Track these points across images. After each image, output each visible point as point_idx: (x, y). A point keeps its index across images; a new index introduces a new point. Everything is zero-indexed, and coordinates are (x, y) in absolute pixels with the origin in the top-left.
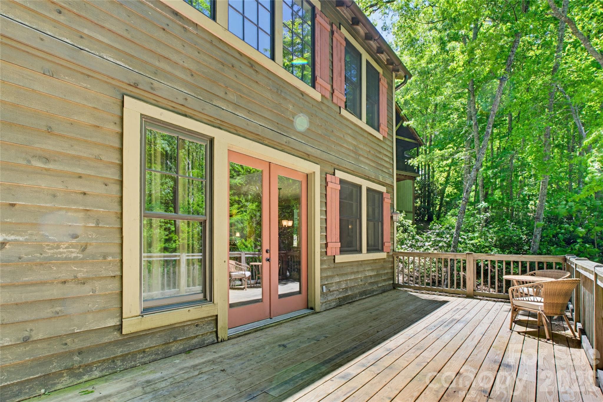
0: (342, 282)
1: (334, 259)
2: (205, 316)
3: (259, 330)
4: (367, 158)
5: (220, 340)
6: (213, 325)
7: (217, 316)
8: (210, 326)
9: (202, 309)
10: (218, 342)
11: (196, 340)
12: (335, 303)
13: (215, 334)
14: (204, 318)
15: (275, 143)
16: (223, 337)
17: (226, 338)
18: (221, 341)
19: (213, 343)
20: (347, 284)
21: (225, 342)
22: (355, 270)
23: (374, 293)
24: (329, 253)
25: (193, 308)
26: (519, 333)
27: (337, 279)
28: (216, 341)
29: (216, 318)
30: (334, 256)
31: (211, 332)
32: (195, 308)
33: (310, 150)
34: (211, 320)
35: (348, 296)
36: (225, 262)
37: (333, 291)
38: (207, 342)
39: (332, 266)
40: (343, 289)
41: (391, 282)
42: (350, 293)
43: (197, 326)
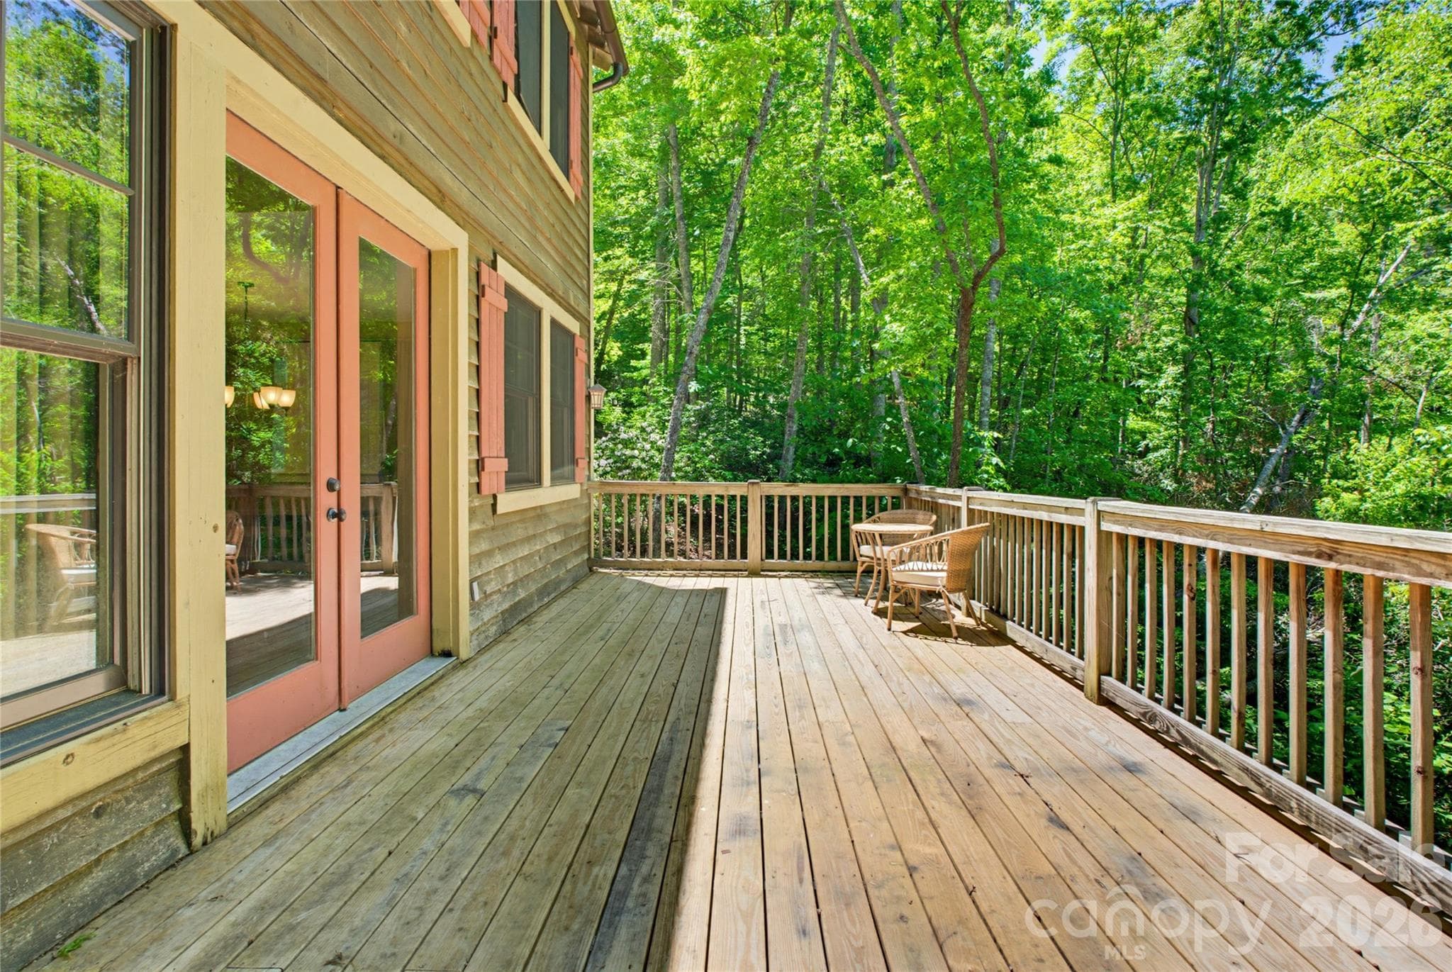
0: (507, 568)
1: (494, 506)
2: (139, 760)
3: (325, 760)
4: (549, 240)
5: (197, 841)
6: (168, 788)
7: (185, 749)
8: (155, 799)
9: (129, 734)
10: (192, 851)
11: (99, 875)
12: (495, 628)
13: (173, 827)
14: (135, 770)
15: (366, 128)
16: (211, 824)
17: (223, 824)
18: (205, 843)
19: (171, 865)
20: (515, 570)
21: (220, 844)
22: (531, 532)
23: (563, 588)
24: (486, 490)
25: (89, 743)
26: (905, 633)
27: (499, 560)
28: (183, 850)
29: (182, 759)
30: (495, 497)
31: (159, 824)
32: (98, 740)
33: (449, 182)
34: (159, 772)
35: (519, 602)
36: (215, 528)
37: (491, 595)
38: (147, 865)
39: (491, 523)
40: (508, 586)
41: (586, 556)
42: (522, 594)
43: (98, 814)
